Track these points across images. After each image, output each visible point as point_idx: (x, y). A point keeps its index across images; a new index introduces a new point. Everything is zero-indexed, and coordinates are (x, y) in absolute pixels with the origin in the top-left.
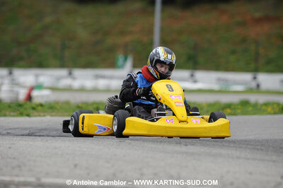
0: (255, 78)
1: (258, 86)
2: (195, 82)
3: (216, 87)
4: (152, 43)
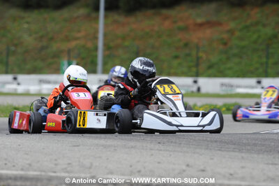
0: (195, 82)
1: (199, 89)
4: (96, 49)
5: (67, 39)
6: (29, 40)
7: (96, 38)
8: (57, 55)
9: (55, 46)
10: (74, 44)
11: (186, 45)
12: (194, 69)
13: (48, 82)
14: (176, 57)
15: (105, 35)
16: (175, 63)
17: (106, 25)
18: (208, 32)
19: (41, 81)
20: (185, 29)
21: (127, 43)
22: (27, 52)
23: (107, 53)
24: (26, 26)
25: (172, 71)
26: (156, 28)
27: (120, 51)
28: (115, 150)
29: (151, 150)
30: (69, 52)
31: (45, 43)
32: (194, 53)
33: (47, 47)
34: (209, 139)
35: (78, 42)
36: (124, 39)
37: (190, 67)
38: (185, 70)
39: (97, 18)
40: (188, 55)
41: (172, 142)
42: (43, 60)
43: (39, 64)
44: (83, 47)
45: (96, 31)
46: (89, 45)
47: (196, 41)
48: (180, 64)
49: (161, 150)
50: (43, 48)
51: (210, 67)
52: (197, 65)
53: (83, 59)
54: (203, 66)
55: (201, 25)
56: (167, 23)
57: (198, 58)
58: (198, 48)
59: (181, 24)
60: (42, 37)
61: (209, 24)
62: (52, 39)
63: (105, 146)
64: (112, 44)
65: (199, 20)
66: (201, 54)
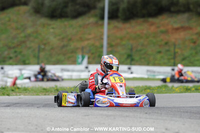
0: (173, 70)
2: (132, 73)
3: (146, 77)
4: (102, 47)
5: (81, 39)
6: (54, 41)
7: (102, 39)
8: (74, 51)
9: (73, 45)
10: (86, 43)
11: (166, 43)
12: (172, 61)
13: (68, 71)
14: (160, 52)
15: (108, 37)
16: (159, 56)
17: (109, 30)
18: (182, 34)
19: (63, 70)
20: (166, 32)
21: (124, 43)
22: (52, 49)
23: (110, 49)
24: (52, 30)
25: (157, 62)
26: (145, 32)
27: (119, 49)
28: (115, 118)
29: (140, 118)
30: (83, 48)
31: (65, 43)
32: (172, 49)
33: (67, 46)
34: (182, 110)
35: (89, 42)
36: (122, 39)
37: (169, 59)
38: (166, 61)
39: (102, 25)
40: (168, 51)
41: (155, 113)
42: (64, 55)
43: (62, 57)
44: (93, 45)
45: (102, 34)
46: (97, 44)
47: (173, 40)
48: (162, 57)
49: (147, 118)
50: (64, 46)
51: (184, 59)
52: (174, 58)
53: (92, 54)
54: (179, 58)
55: (177, 29)
56: (153, 28)
57: (175, 53)
58: (175, 45)
59: (162, 29)
60: (63, 38)
61: (183, 28)
62: (70, 40)
63: (107, 116)
64: (113, 43)
65: (176, 26)
66: (177, 50)
